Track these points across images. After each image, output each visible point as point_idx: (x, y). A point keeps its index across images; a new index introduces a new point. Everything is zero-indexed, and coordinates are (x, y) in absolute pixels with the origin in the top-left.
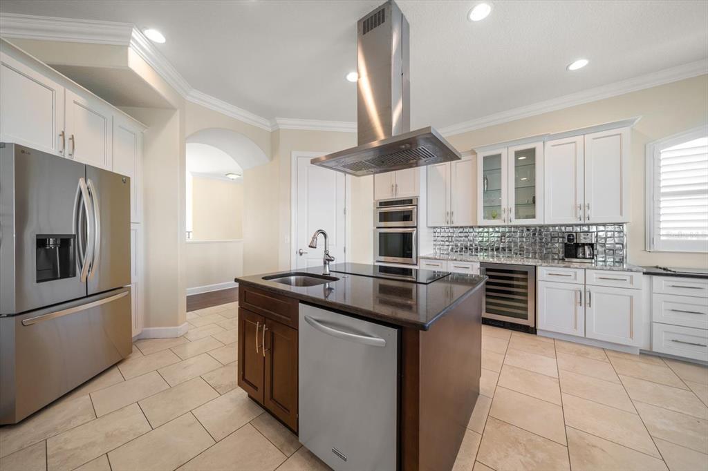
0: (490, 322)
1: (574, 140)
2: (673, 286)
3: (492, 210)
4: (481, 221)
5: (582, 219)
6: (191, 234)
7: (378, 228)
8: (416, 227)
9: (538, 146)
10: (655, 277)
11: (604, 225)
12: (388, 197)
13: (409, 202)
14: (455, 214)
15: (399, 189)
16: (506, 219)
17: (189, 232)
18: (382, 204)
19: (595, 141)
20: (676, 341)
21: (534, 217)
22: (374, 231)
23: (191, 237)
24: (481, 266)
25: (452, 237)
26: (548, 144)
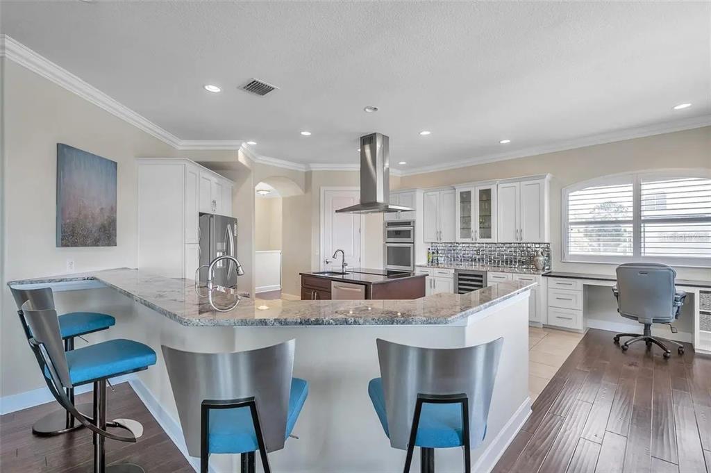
1: (514, 185)
2: (558, 283)
4: (459, 240)
7: (387, 243)
8: (413, 243)
9: (493, 188)
10: (549, 278)
11: (539, 244)
12: (393, 219)
13: (408, 223)
14: (443, 232)
15: (402, 213)
16: (474, 238)
18: (389, 224)
19: (527, 186)
21: (490, 237)
22: (384, 244)
24: (455, 271)
25: (444, 250)
26: (500, 186)
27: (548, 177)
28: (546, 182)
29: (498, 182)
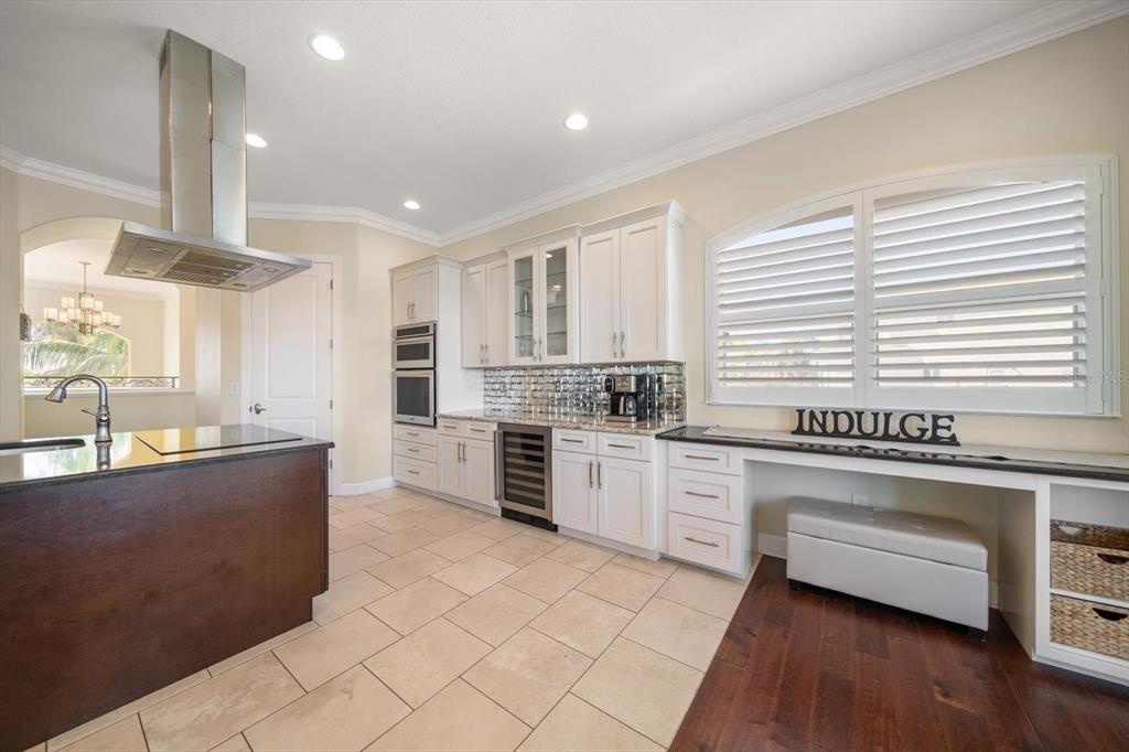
0: (512, 515)
1: (608, 236)
2: (688, 456)
3: (526, 341)
4: (512, 360)
5: (618, 355)
6: (177, 381)
7: (398, 369)
8: (434, 370)
9: (570, 244)
10: (671, 443)
12: (405, 322)
13: (423, 330)
14: (490, 349)
15: (417, 308)
16: (537, 356)
17: (173, 378)
18: (401, 333)
19: (633, 236)
20: (691, 540)
21: (565, 352)
22: (393, 374)
23: (177, 385)
24: (499, 428)
26: (585, 240)
27: (675, 210)
28: (669, 223)
29: (578, 233)
